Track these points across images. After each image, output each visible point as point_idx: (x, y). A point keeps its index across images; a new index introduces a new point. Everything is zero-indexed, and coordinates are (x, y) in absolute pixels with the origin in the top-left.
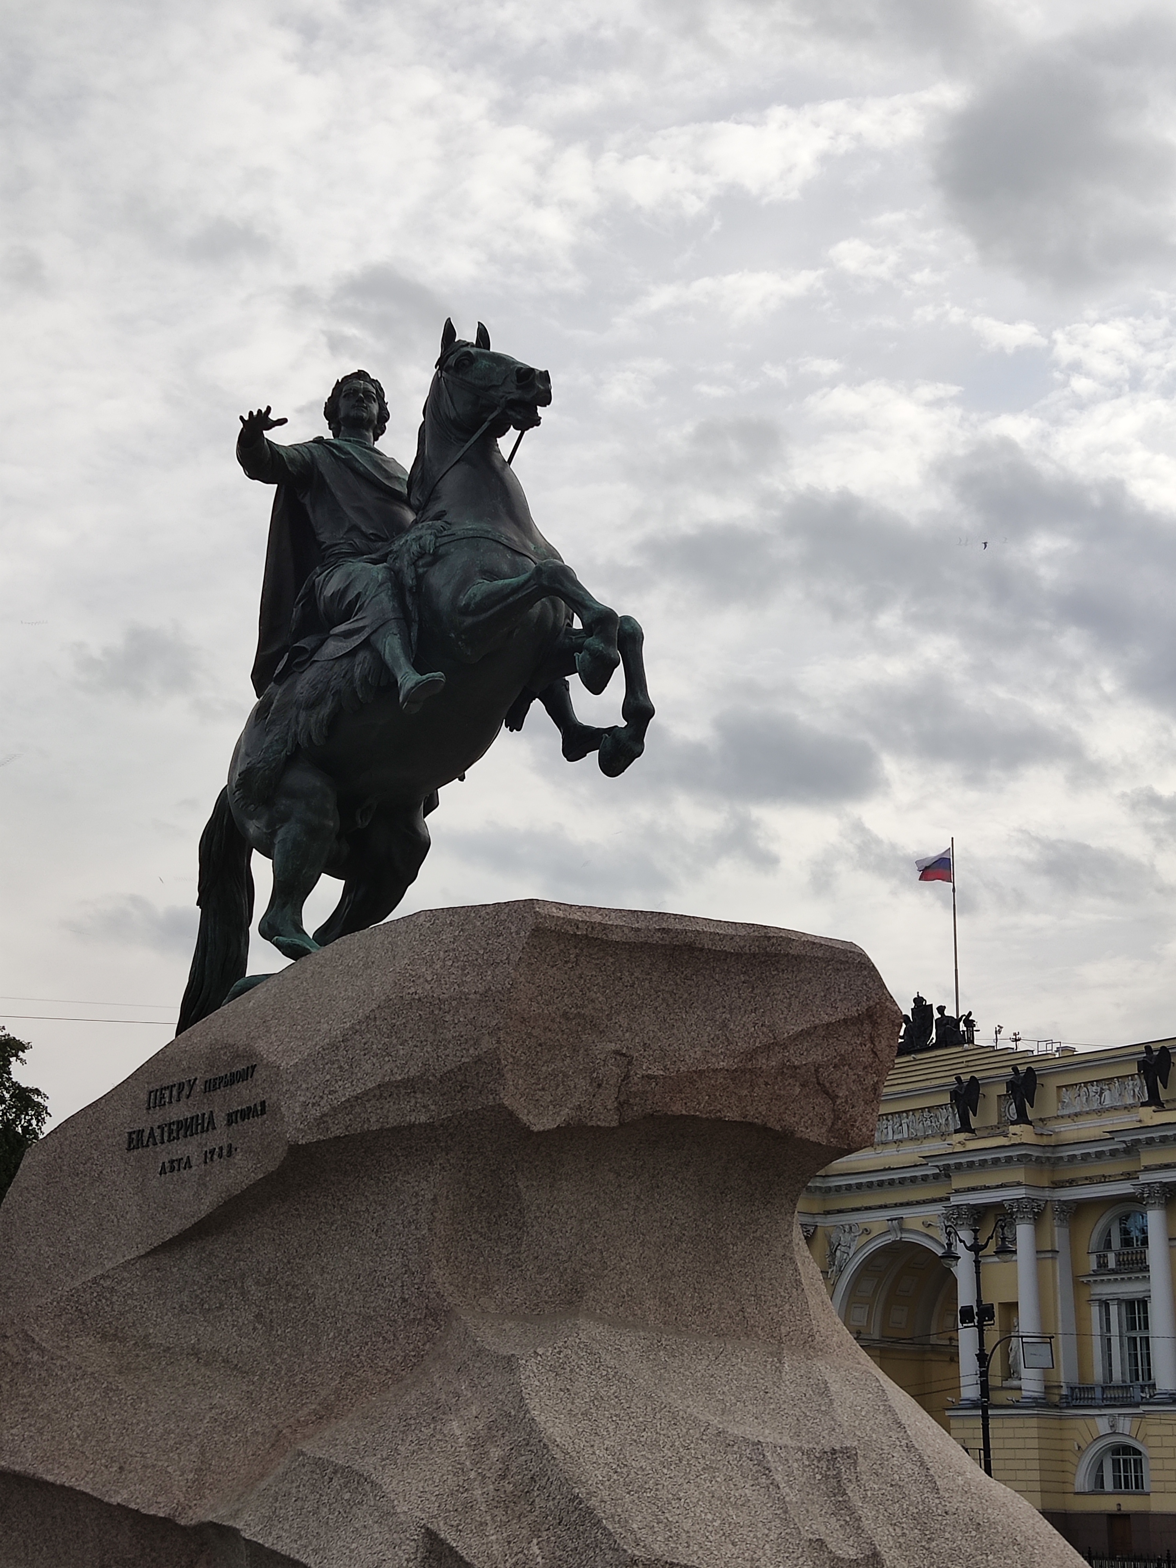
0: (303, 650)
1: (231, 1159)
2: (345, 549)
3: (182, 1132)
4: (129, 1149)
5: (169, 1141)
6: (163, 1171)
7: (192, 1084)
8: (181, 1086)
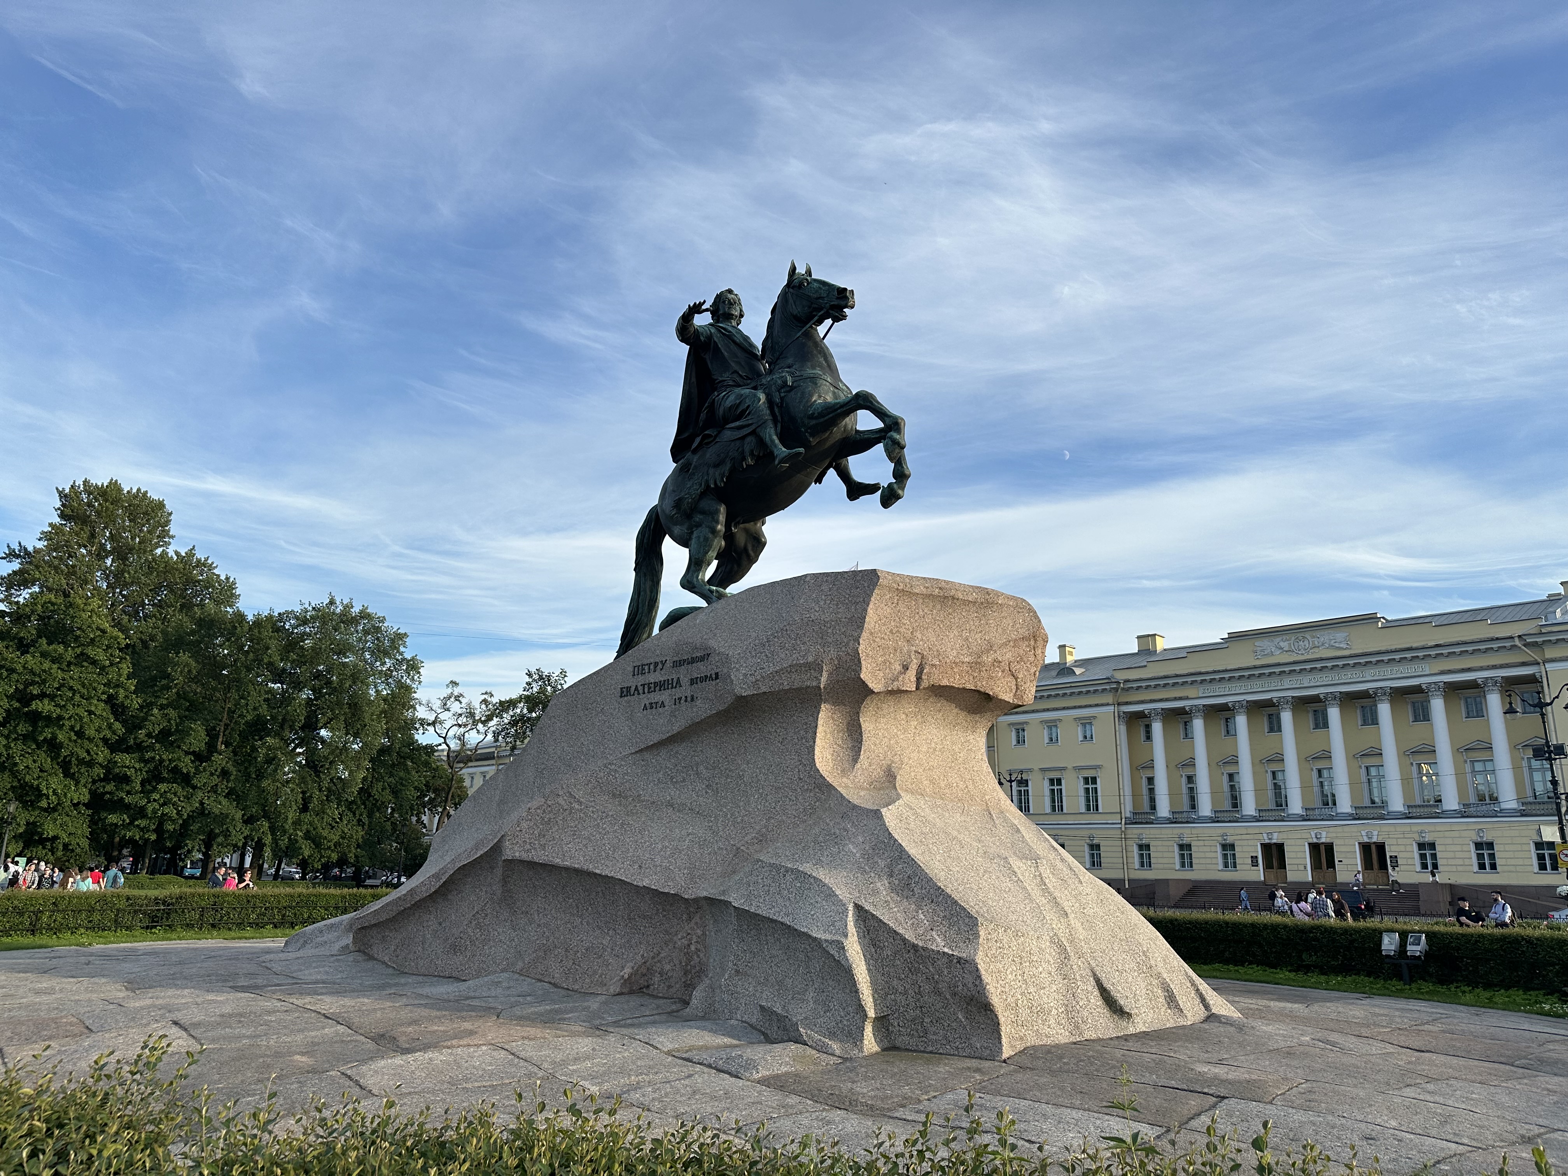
0: (709, 436)
1: (694, 703)
2: (731, 383)
3: (658, 688)
4: (621, 697)
5: (649, 692)
6: (645, 708)
7: (663, 663)
8: (656, 664)
